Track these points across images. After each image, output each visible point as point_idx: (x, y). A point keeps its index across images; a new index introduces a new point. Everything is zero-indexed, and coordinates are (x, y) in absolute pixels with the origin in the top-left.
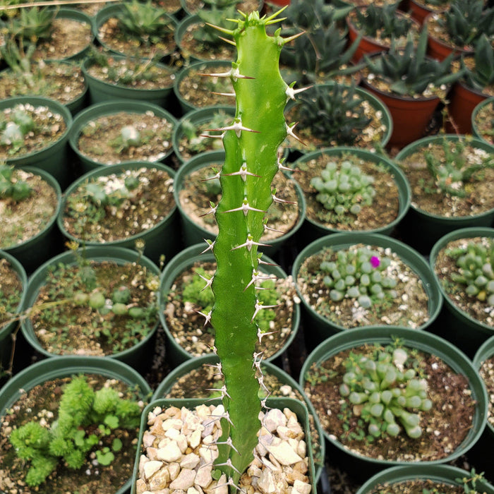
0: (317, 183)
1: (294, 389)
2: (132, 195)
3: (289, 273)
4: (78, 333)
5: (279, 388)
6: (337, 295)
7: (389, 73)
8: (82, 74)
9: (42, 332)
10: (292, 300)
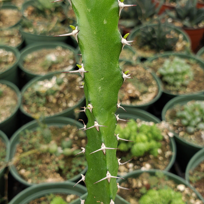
0: (161, 71)
1: (186, 186)
2: (60, 88)
3: (161, 120)
4: (45, 169)
5: (176, 187)
6: (191, 129)
7: (179, 18)
8: (20, 32)
9: (23, 171)
10: (167, 135)
